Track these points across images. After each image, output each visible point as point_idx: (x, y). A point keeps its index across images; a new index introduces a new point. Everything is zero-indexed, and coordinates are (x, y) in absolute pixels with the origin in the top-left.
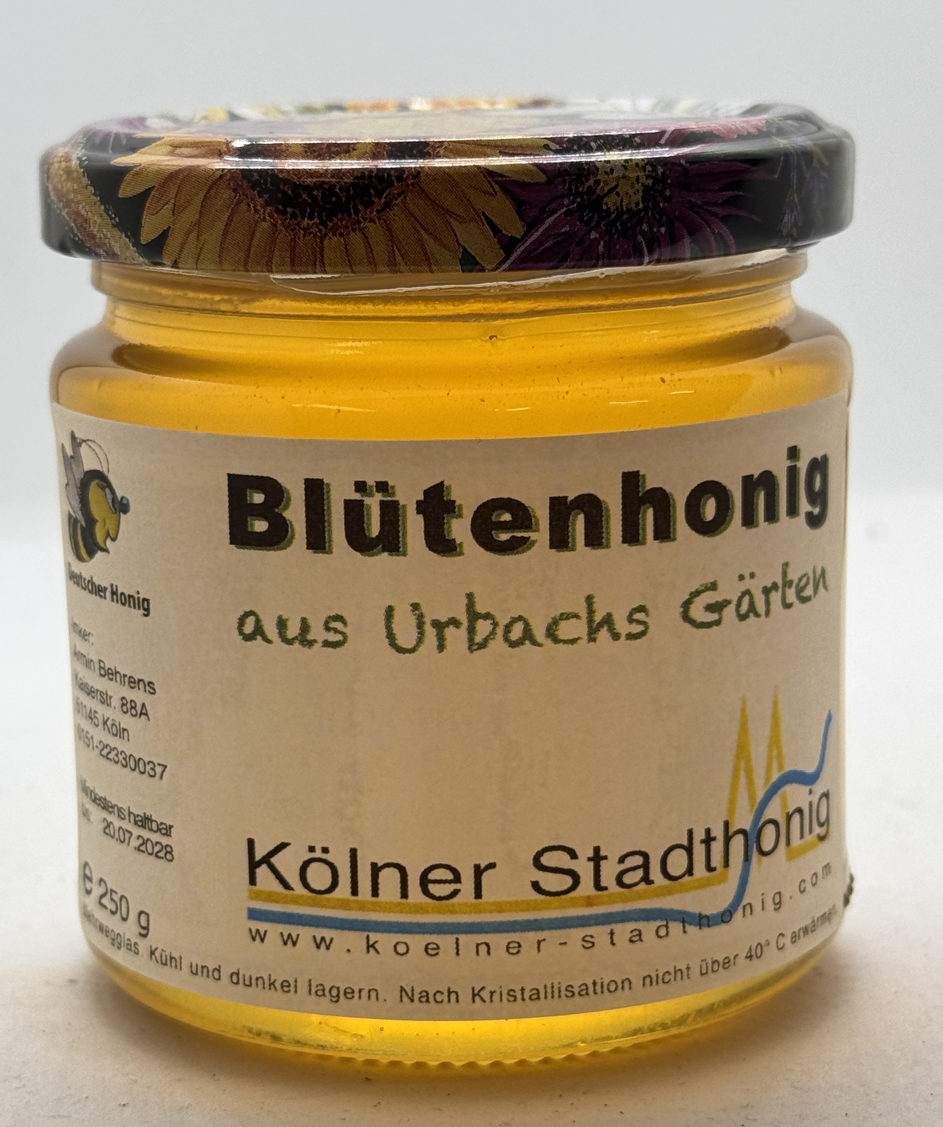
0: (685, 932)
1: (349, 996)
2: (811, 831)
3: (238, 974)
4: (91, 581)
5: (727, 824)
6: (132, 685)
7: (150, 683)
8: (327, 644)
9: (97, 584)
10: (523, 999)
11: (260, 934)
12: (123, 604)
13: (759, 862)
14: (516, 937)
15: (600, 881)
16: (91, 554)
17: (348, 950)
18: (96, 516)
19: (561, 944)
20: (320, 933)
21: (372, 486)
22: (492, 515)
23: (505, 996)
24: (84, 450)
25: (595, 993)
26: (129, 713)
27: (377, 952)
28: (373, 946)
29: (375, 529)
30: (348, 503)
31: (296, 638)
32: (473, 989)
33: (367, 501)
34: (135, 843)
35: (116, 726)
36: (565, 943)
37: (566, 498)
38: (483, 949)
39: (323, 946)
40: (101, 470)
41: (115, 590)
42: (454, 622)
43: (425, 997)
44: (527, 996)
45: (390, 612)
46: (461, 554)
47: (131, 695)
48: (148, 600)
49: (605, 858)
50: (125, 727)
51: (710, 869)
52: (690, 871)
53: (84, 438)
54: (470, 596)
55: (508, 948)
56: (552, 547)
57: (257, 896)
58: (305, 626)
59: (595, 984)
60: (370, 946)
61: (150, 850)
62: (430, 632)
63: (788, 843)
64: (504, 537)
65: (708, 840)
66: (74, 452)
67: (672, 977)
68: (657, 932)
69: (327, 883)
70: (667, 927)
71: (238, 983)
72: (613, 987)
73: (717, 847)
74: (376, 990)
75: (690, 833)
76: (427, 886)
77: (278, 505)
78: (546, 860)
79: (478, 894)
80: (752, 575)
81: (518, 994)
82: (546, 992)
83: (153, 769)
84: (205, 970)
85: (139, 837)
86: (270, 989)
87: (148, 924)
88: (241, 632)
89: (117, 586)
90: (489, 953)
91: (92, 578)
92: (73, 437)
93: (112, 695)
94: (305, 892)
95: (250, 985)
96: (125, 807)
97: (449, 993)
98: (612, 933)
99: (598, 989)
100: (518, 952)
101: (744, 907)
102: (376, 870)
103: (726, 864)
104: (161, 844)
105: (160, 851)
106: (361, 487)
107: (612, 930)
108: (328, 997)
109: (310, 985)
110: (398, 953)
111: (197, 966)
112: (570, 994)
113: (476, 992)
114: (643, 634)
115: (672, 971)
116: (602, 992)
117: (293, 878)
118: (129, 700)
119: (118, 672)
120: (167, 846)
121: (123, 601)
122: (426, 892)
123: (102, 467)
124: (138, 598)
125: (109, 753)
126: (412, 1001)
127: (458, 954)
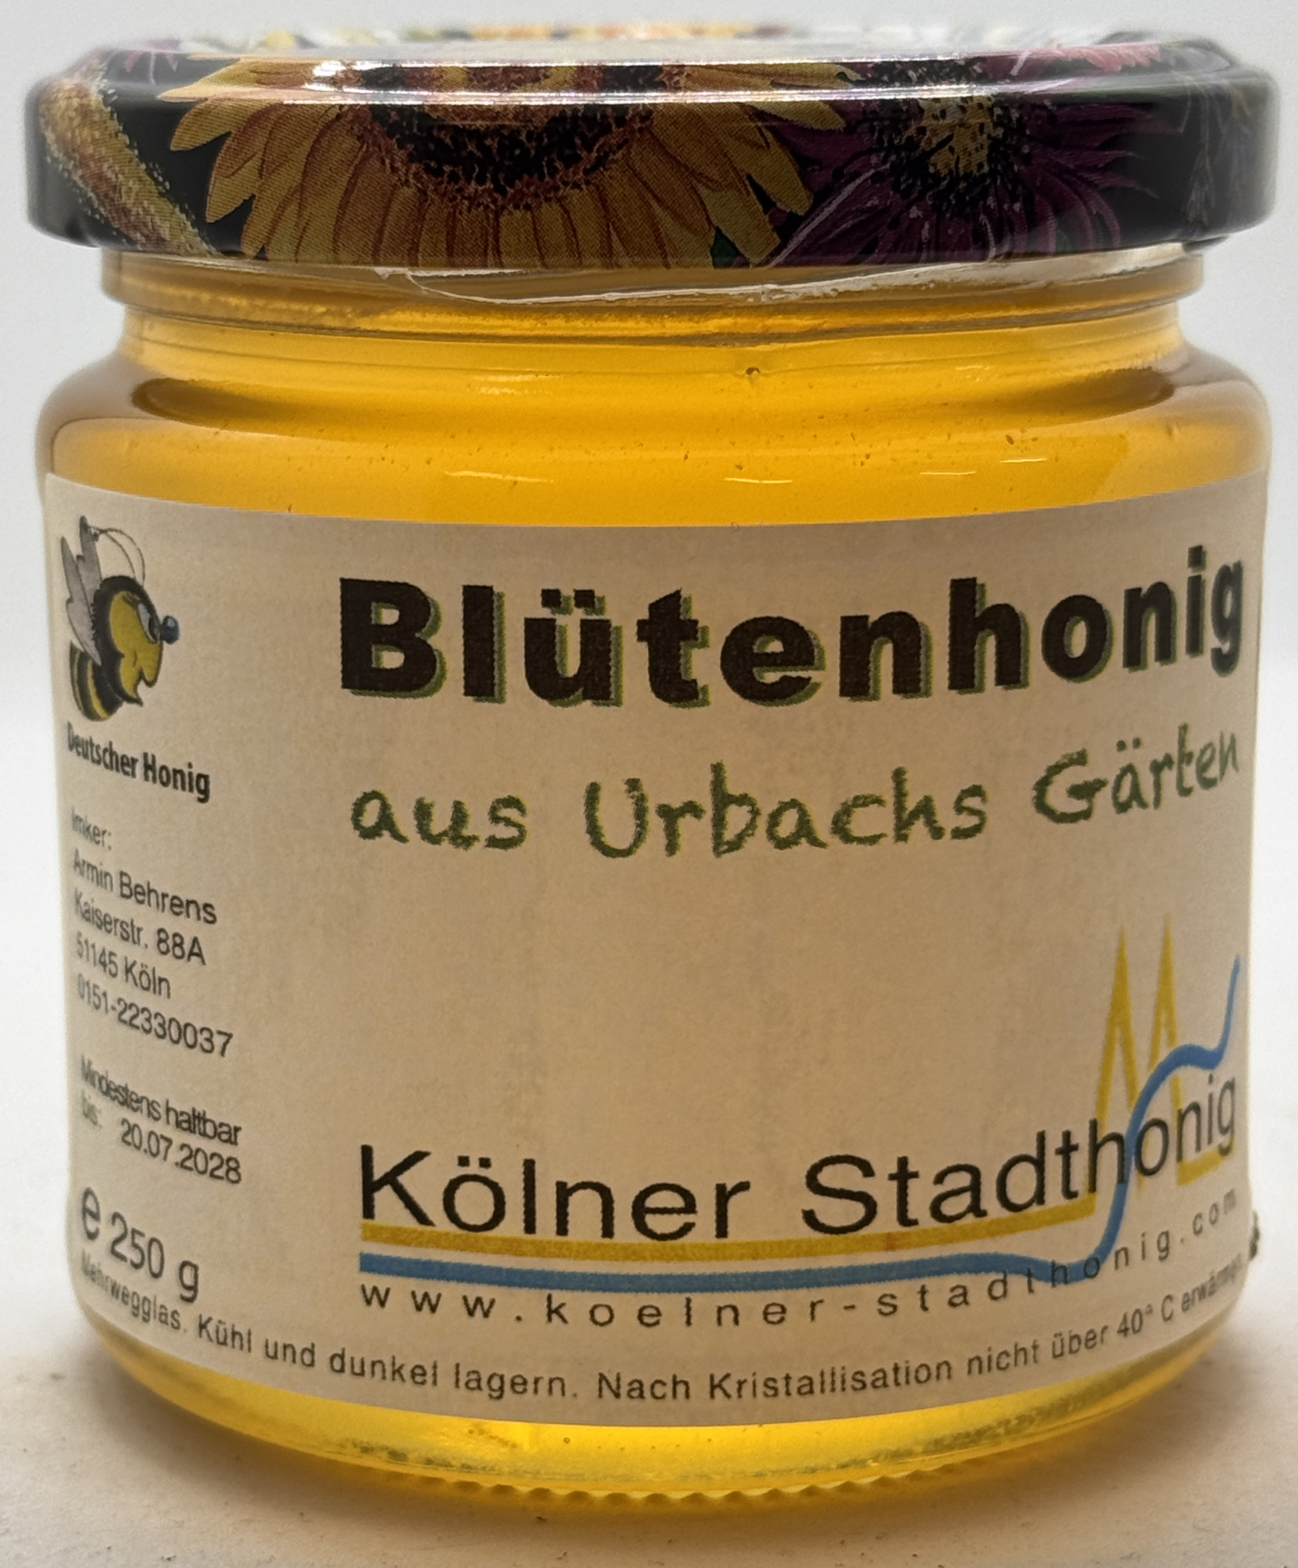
0: (1031, 1291)
1: (519, 1389)
2: (1210, 1141)
3: (342, 1357)
4: (110, 750)
5: (1094, 1126)
6: (176, 909)
7: (206, 906)
8: (493, 842)
9: (120, 753)
10: (788, 1393)
11: (378, 1295)
12: (165, 784)
13: (1139, 1184)
14: (778, 1296)
15: (906, 1211)
16: (110, 707)
17: (519, 1318)
18: (120, 649)
19: (846, 1308)
20: (473, 1291)
21: (568, 598)
22: (753, 643)
23: (760, 1389)
24: (102, 545)
25: (897, 1384)
26: (171, 953)
27: (564, 1321)
28: (557, 1311)
29: (572, 664)
30: (530, 624)
31: (445, 833)
32: (712, 1377)
33: (561, 620)
34: (176, 1156)
35: (148, 975)
36: (853, 1307)
37: (866, 618)
38: (728, 1315)
39: (479, 1312)
40: (131, 576)
41: (150, 762)
42: (693, 809)
43: (638, 1389)
44: (794, 1386)
45: (593, 793)
46: (705, 703)
47: (172, 924)
48: (206, 778)
49: (915, 1175)
50: (163, 976)
51: (1069, 1194)
52: (1039, 1197)
53: (103, 527)
54: (717, 769)
55: (766, 1314)
56: (843, 693)
57: (373, 1235)
58: (459, 815)
59: (896, 1369)
60: (553, 1312)
61: (201, 1166)
62: (656, 824)
63: (1180, 1157)
64: (771, 677)
65: (1067, 1149)
66: (84, 549)
67: (1011, 1360)
68: (990, 1290)
69: (486, 1214)
70: (1004, 1282)
71: (342, 1370)
72: (923, 1375)
73: (1080, 1161)
74: (561, 1380)
75: (1041, 1138)
76: (644, 1218)
77: (420, 627)
78: (828, 1177)
79: (722, 1231)
80: (1137, 743)
81: (781, 1385)
82: (823, 1383)
83: (209, 1040)
84: (289, 1352)
85: (183, 1146)
86: (394, 1379)
87: (196, 1282)
88: (357, 825)
89: (153, 757)
90: (736, 1321)
91: (111, 744)
92: (84, 526)
93: (140, 926)
94: (453, 1229)
95: (362, 1373)
96: (161, 1101)
97: (675, 1383)
98: (923, 1292)
99: (902, 1378)
100: (782, 1320)
101: (1117, 1254)
102: (564, 1192)
103: (1093, 1187)
104: (220, 1156)
105: (217, 1168)
106: (551, 598)
107: (923, 1287)
108: (486, 1390)
109: (457, 1373)
110: (596, 1322)
111: (276, 1345)
112: (859, 1385)
113: (716, 1382)
114: (976, 830)
115: (1012, 1352)
116: (907, 1382)
117: (433, 1208)
118: (170, 934)
119: (155, 891)
120: (229, 1159)
121: (165, 779)
122: (642, 1227)
123: (133, 571)
124: (190, 774)
125: (134, 1017)
126: (617, 1395)
127: (689, 1323)
